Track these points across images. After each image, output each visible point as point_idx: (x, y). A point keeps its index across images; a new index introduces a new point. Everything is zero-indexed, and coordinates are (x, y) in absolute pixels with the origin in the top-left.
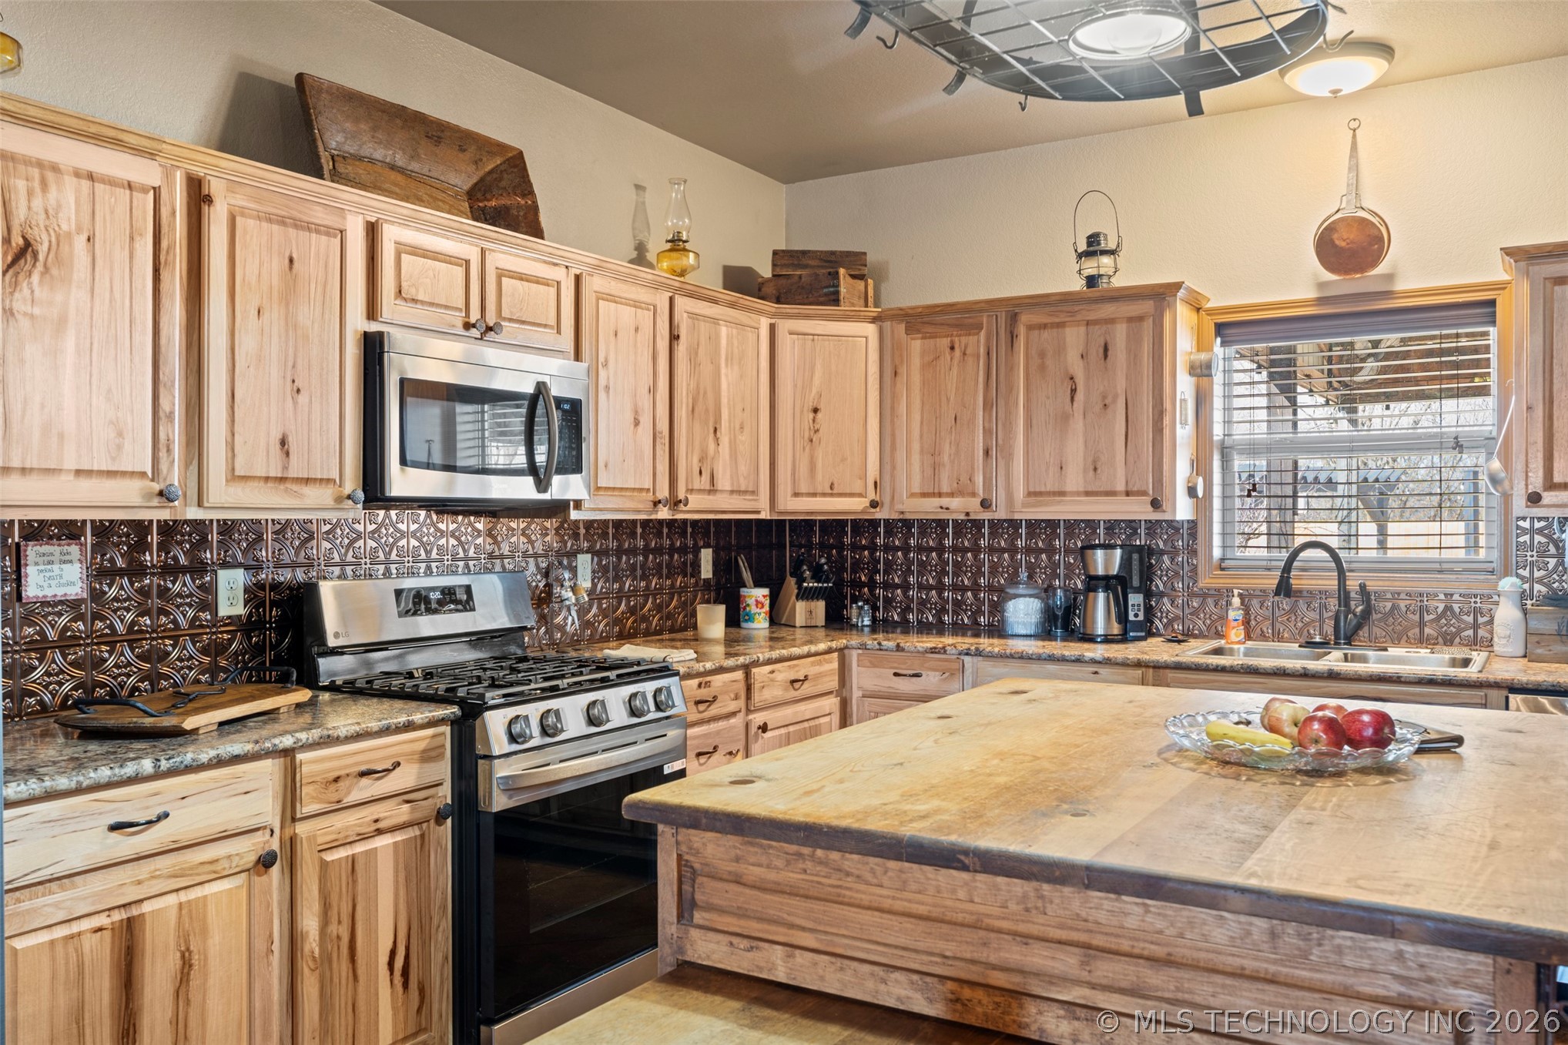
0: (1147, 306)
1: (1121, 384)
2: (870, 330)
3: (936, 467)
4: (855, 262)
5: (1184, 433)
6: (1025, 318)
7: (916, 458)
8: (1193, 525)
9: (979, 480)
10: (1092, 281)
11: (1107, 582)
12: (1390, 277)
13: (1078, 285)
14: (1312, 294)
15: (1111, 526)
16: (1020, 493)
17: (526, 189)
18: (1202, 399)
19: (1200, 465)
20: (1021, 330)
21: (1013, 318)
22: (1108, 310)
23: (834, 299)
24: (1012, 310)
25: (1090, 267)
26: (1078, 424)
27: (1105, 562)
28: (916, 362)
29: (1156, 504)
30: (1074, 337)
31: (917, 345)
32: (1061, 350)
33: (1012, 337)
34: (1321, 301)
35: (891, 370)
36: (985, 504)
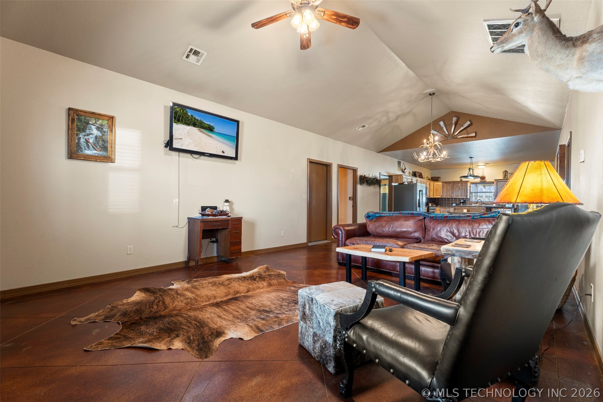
0: (466, 182)
1: (464, 188)
2: (441, 183)
3: (447, 194)
4: (440, 178)
5: (469, 191)
6: (455, 183)
7: (445, 193)
8: (469, 199)
9: (451, 195)
10: (461, 180)
11: (462, 203)
12: (486, 180)
13: (460, 180)
14: (479, 181)
15: (462, 198)
16: (455, 196)
17: (422, 175)
18: (470, 189)
19: (470, 194)
20: (455, 184)
21: (454, 183)
22: (462, 182)
23: (438, 181)
24: (454, 182)
25: (461, 179)
26: (460, 191)
27: (462, 201)
28: (445, 186)
29: (467, 197)
30: (460, 184)
31: (445, 184)
32: (459, 185)
33: (454, 184)
34: (480, 182)
35: (443, 186)
36: (452, 197)
